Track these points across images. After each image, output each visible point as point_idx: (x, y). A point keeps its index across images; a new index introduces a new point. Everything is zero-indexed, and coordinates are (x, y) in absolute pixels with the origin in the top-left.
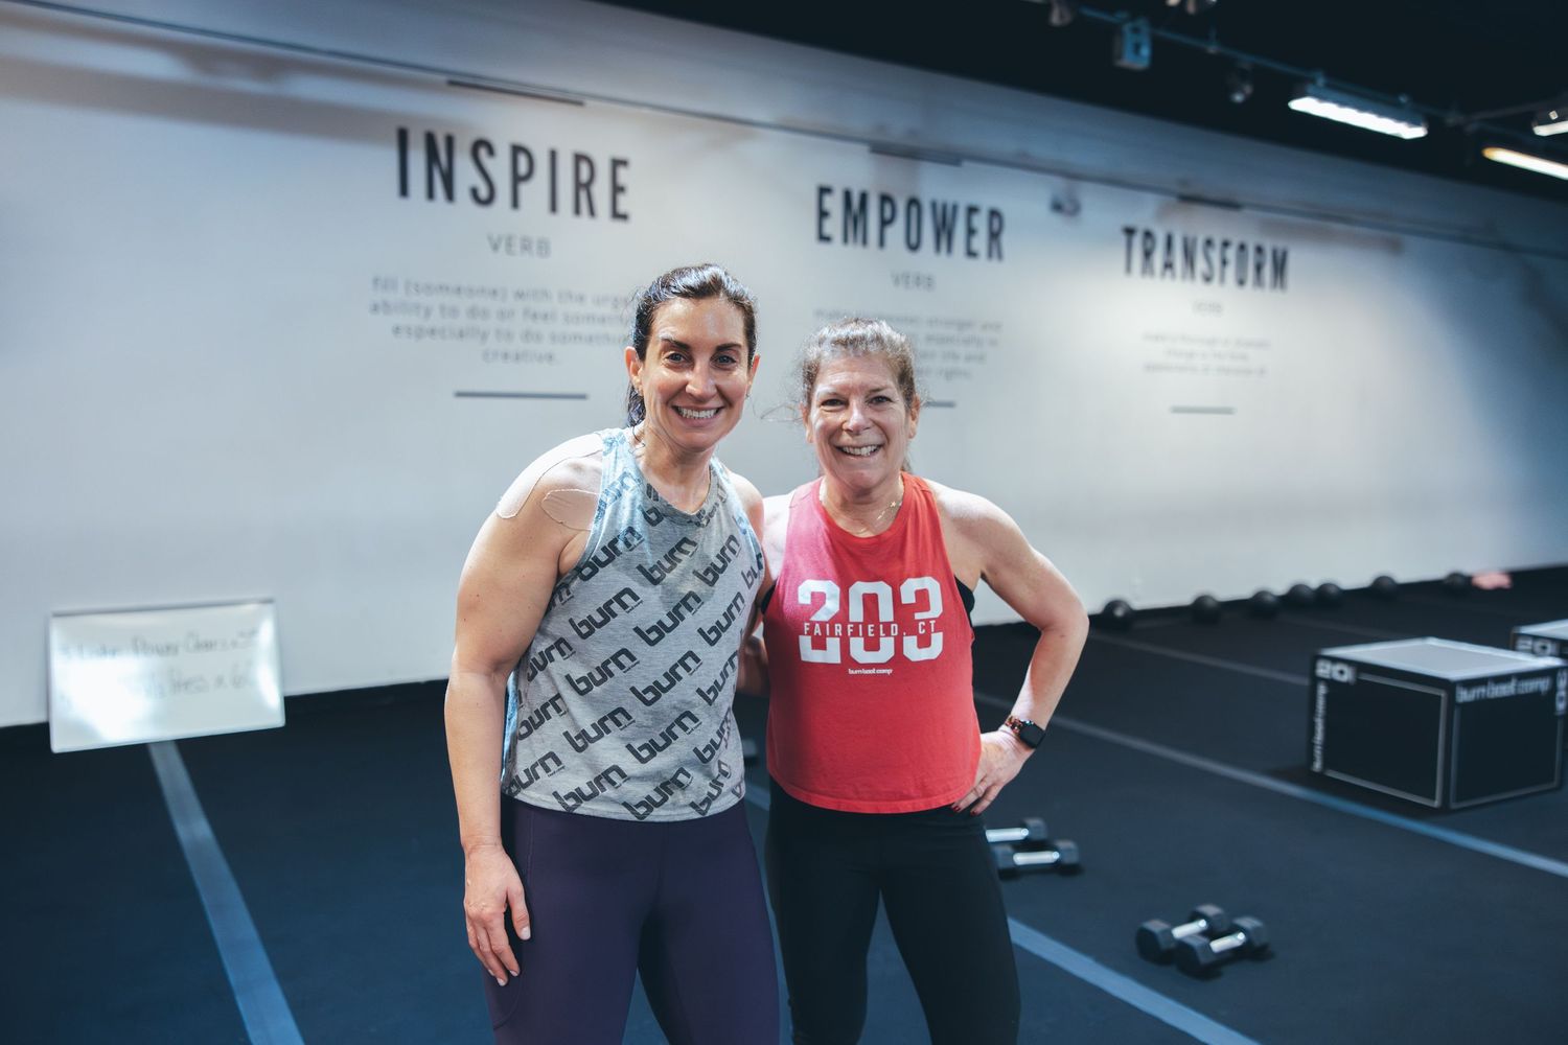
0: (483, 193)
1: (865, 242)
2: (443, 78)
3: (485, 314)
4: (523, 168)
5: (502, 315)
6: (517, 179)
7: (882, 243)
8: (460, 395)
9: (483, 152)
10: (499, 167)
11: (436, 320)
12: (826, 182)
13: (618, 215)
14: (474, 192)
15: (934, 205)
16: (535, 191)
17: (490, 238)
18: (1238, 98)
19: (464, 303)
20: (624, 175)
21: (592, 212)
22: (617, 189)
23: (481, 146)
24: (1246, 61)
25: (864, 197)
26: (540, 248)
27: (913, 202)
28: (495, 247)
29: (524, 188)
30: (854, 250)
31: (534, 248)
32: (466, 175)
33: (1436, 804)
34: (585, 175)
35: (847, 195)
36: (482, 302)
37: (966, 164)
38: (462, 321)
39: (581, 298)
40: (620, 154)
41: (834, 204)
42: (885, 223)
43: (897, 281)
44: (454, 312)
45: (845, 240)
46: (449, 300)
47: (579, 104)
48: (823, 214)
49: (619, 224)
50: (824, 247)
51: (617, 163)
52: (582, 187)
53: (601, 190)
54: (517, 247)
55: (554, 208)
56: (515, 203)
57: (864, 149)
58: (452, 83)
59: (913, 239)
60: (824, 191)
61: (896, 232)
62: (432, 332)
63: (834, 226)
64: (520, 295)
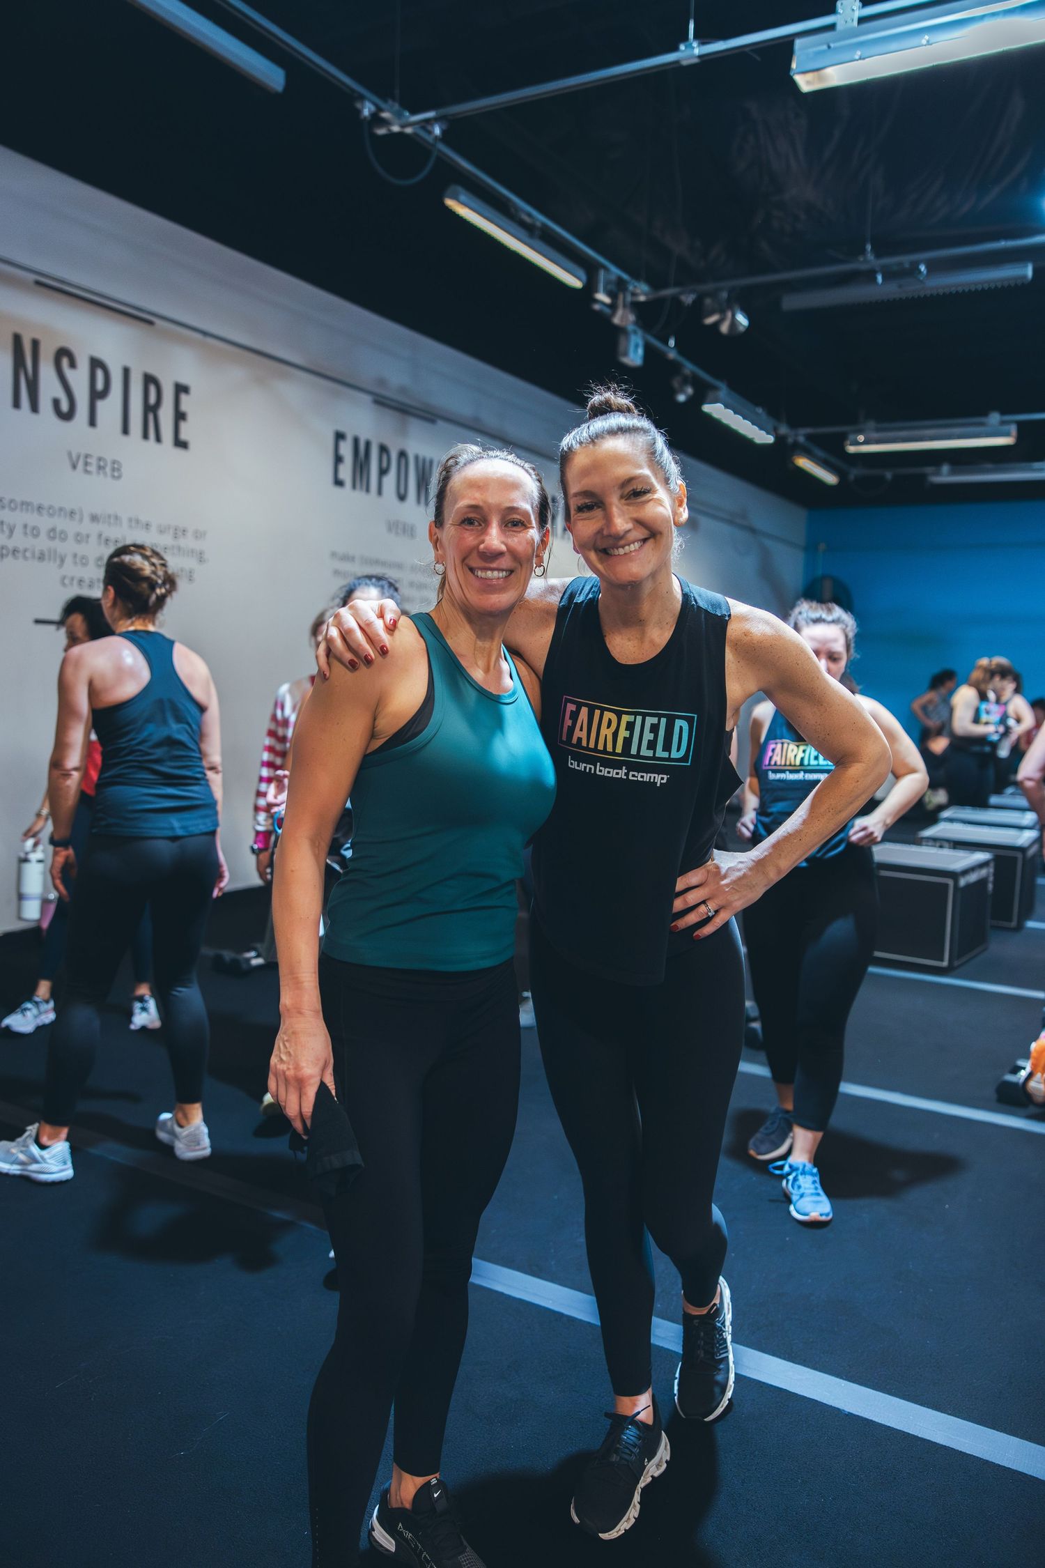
0: (65, 407)
1: (368, 490)
2: (33, 277)
3: (63, 536)
4: (100, 385)
5: (80, 538)
6: (96, 395)
7: (380, 492)
8: (38, 622)
9: (65, 362)
10: (79, 379)
11: (19, 540)
12: (342, 429)
13: (181, 444)
14: (56, 403)
15: (417, 458)
16: (110, 408)
17: (70, 454)
18: (681, 398)
19: (44, 523)
20: (186, 403)
21: (158, 439)
22: (180, 416)
23: (64, 355)
24: (689, 368)
25: (368, 444)
26: (113, 470)
27: (402, 454)
28: (74, 467)
29: (100, 405)
30: (359, 495)
31: (108, 469)
32: (49, 387)
33: (945, 964)
34: (152, 400)
35: (356, 441)
36: (61, 523)
37: (440, 423)
38: (42, 543)
39: (147, 526)
40: (184, 381)
41: (346, 449)
42: (383, 472)
43: (390, 529)
44: (35, 532)
45: (354, 487)
46: (32, 519)
47: (151, 323)
48: (338, 459)
49: (180, 452)
50: (337, 490)
51: (181, 389)
52: (151, 410)
53: (166, 414)
54: (93, 468)
55: (126, 431)
56: (92, 422)
57: (367, 399)
58: (38, 283)
59: (402, 491)
60: (340, 436)
61: (390, 481)
62: (15, 551)
63: (346, 472)
64: (94, 518)
